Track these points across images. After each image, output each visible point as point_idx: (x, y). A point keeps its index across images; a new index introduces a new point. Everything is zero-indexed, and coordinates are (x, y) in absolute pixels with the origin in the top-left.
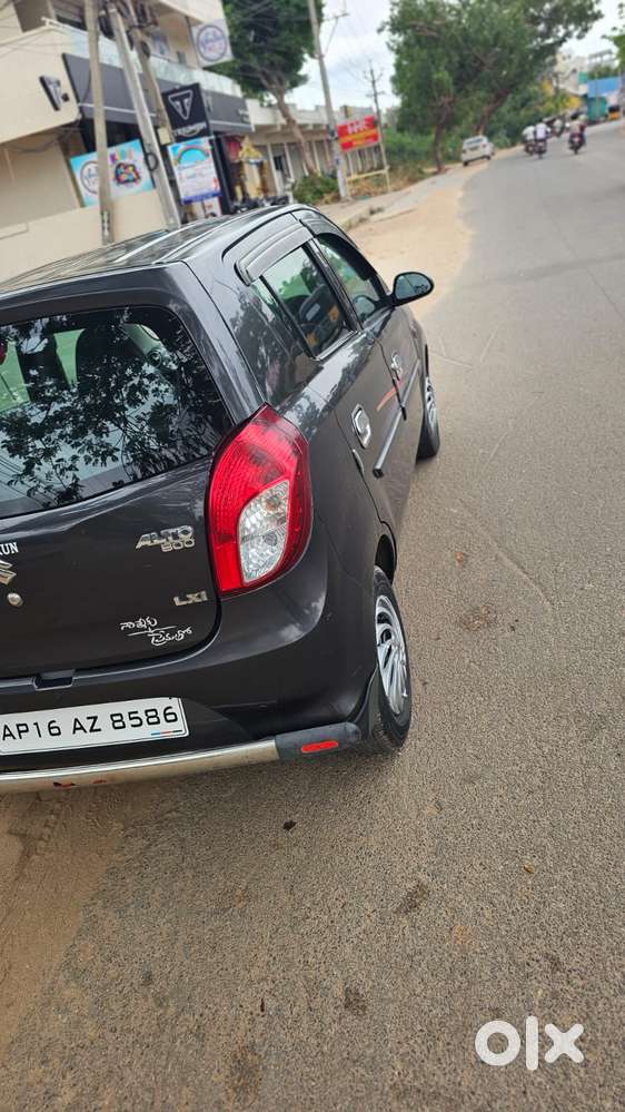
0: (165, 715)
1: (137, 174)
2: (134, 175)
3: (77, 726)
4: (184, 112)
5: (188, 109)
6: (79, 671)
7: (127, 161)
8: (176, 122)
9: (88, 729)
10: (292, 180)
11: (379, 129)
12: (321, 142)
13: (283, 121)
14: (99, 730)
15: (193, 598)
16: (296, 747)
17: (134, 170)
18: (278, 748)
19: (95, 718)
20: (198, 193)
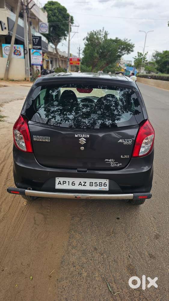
0: (104, 184)
1: (20, 54)
2: (19, 53)
3: (80, 184)
4: (36, 42)
5: (37, 42)
6: (88, 169)
7: (18, 49)
8: (34, 44)
9: (83, 185)
10: (54, 67)
11: (80, 62)
12: (63, 60)
13: (55, 52)
14: (86, 186)
15: (126, 156)
16: (138, 196)
17: (20, 52)
18: (134, 196)
19: (86, 182)
20: (36, 63)
